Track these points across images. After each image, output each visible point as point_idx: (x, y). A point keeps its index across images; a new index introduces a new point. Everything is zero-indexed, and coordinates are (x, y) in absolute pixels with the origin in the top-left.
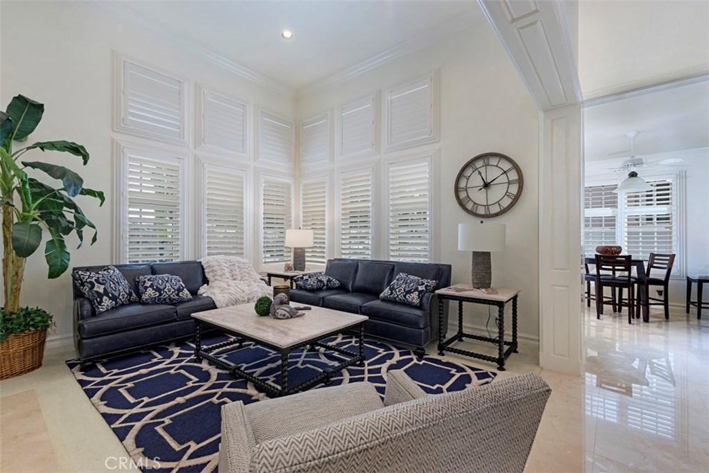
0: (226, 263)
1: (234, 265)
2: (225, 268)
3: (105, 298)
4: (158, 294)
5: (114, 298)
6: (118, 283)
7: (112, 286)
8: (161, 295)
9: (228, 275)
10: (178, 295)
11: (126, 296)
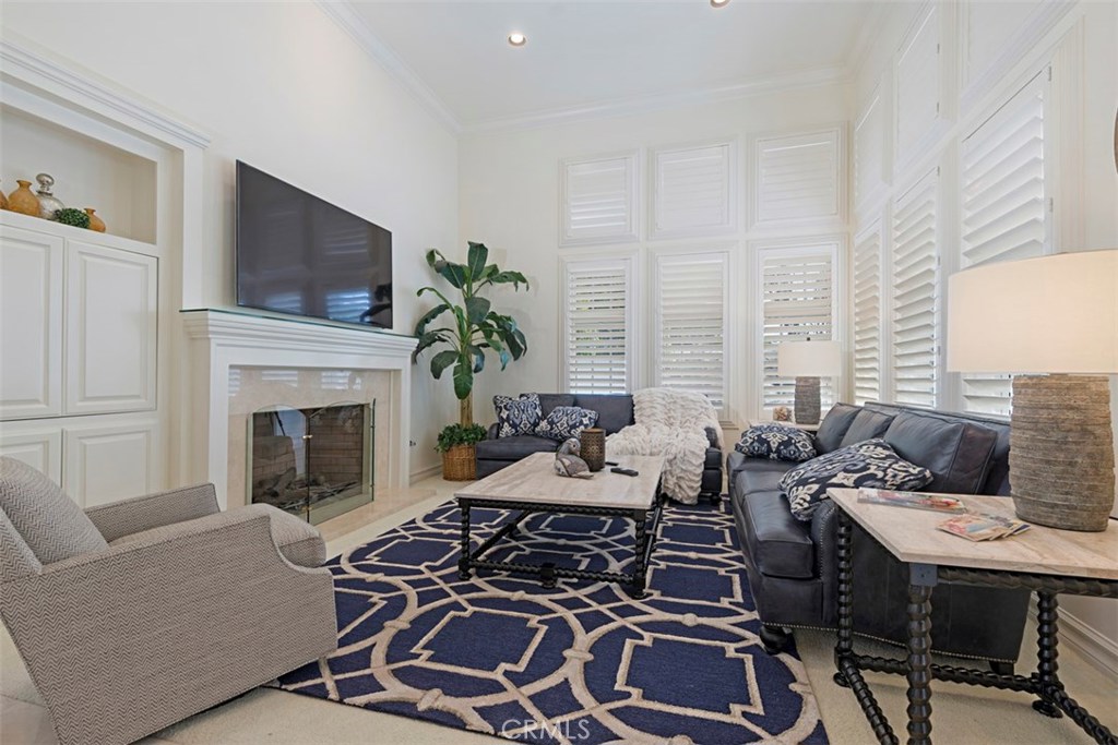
0: (663, 399)
1: (675, 402)
2: (658, 406)
3: (506, 424)
4: (549, 427)
5: (514, 426)
6: (523, 411)
7: (516, 412)
8: (552, 429)
9: (660, 416)
10: (569, 432)
11: (529, 425)
